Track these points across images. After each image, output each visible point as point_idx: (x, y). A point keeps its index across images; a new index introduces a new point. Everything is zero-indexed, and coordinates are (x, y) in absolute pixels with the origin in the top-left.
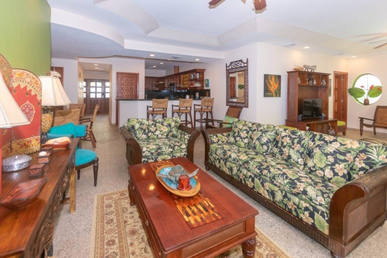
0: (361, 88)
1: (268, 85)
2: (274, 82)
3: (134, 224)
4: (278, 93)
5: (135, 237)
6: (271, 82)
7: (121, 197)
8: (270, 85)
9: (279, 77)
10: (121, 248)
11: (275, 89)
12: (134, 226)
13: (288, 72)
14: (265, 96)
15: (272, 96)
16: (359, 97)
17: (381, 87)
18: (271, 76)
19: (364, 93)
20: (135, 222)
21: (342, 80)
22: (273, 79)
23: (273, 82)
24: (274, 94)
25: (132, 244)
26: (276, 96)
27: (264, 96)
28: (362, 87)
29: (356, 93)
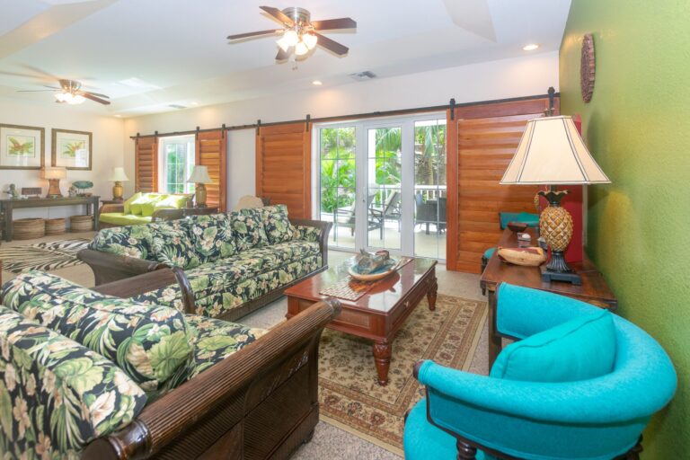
3: (407, 357)
5: (417, 347)
7: (384, 413)
10: (438, 347)
12: (408, 355)
20: (404, 359)
25: (426, 344)
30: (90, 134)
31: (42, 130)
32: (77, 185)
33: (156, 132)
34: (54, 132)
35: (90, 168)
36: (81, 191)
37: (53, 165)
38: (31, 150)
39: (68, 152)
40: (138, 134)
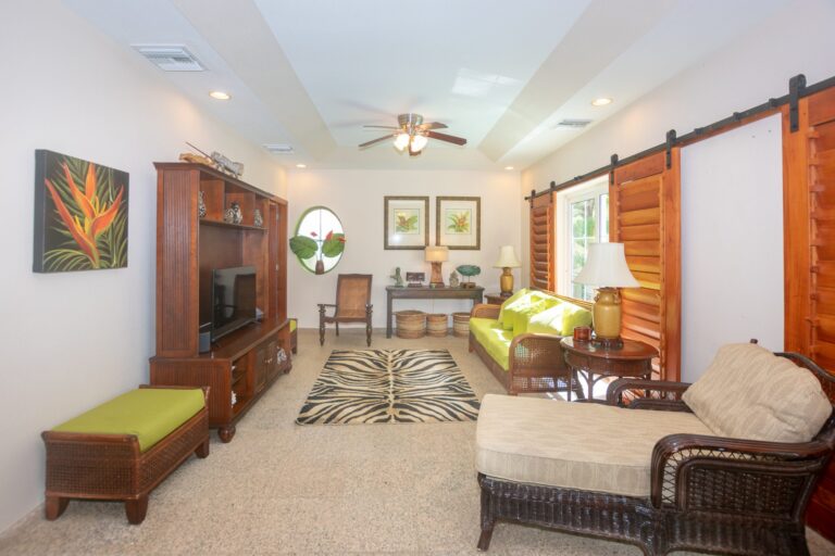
0: (312, 237)
1: (62, 208)
2: (93, 199)
4: (113, 252)
6: (79, 197)
8: (75, 210)
9: (121, 179)
11: (100, 231)
13: (158, 166)
14: (42, 265)
15: (85, 265)
16: (307, 257)
17: (343, 235)
18: (81, 167)
19: (316, 249)
21: (277, 216)
22: (90, 179)
23: (87, 198)
24: (95, 254)
26: (107, 262)
27: (38, 267)
28: (314, 234)
29: (304, 247)
30: (478, 200)
31: (426, 199)
32: (462, 270)
33: (553, 184)
34: (439, 199)
35: (478, 248)
36: (466, 280)
37: (438, 244)
38: (416, 225)
39: (454, 226)
40: (533, 192)
